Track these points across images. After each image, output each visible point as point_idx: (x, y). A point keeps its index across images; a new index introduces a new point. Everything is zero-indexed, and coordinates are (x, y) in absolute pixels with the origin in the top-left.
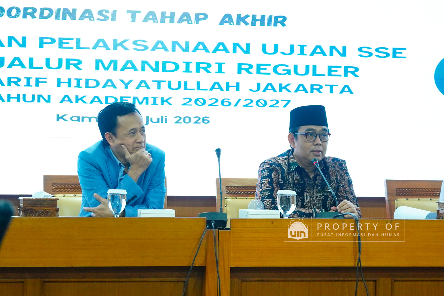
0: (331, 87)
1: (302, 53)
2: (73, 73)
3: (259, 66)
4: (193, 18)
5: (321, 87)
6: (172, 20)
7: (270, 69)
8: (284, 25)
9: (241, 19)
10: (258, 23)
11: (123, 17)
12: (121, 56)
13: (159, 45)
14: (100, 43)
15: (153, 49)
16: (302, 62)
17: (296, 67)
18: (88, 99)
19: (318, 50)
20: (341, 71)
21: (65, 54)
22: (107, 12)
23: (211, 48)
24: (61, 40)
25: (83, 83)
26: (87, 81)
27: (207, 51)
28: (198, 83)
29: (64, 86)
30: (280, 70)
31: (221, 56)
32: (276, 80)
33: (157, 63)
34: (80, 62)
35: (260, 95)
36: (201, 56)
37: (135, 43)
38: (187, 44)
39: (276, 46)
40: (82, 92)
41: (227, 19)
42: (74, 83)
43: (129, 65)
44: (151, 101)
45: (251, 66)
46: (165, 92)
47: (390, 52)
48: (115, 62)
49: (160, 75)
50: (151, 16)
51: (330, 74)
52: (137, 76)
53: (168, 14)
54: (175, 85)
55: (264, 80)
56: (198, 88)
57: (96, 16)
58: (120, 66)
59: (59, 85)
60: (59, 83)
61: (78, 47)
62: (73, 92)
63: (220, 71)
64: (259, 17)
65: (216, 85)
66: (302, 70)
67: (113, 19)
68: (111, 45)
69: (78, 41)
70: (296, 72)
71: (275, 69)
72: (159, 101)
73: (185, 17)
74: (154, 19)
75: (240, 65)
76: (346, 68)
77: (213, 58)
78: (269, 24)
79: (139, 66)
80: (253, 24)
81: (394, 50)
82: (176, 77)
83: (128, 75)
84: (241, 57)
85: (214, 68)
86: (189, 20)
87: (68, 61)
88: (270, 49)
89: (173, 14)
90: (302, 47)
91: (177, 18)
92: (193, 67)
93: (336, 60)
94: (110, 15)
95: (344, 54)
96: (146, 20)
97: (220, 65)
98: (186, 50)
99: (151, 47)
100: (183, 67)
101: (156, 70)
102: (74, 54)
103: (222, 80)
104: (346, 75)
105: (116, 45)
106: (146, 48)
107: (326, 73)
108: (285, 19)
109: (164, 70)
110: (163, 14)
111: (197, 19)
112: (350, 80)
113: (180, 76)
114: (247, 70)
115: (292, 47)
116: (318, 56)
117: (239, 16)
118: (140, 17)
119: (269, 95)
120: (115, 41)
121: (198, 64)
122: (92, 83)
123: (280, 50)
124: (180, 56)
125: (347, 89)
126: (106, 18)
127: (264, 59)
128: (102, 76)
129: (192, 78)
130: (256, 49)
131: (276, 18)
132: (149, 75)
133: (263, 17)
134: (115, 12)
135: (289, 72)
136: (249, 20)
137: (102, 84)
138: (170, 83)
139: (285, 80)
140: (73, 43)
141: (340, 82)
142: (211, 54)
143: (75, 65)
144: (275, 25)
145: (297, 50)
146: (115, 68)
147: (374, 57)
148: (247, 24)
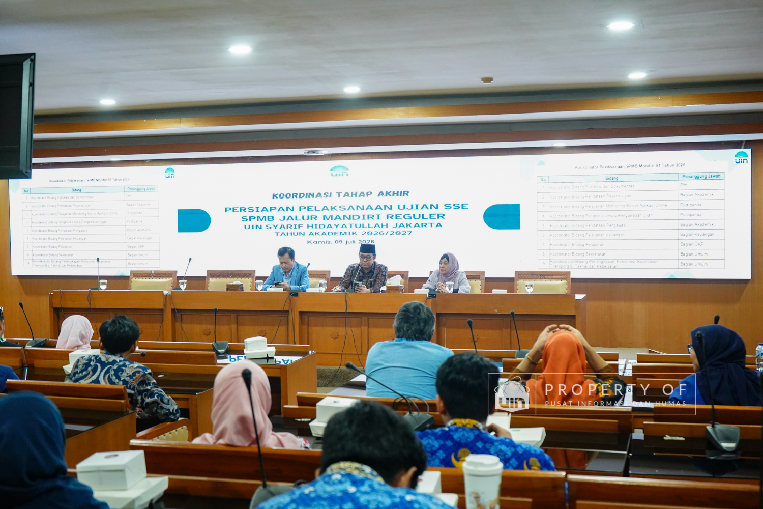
0: (431, 224)
1: (417, 208)
2: (314, 222)
3: (396, 215)
4: (365, 194)
5: (426, 224)
6: (356, 196)
7: (402, 217)
8: (408, 195)
9: (387, 194)
10: (395, 195)
11: (335, 195)
12: (334, 213)
13: (351, 207)
14: (325, 208)
15: (348, 210)
16: (417, 213)
17: (414, 215)
18: (320, 234)
19: (424, 206)
20: (436, 216)
21: (310, 213)
22: (328, 193)
23: (374, 208)
24: (308, 207)
25: (318, 226)
26: (320, 225)
27: (372, 209)
28: (369, 225)
29: (310, 228)
30: (406, 217)
31: (379, 211)
32: (405, 222)
33: (350, 216)
34: (316, 217)
35: (398, 229)
36: (370, 212)
37: (340, 207)
38: (363, 206)
39: (404, 206)
40: (318, 230)
41: (381, 194)
42: (314, 226)
43: (338, 217)
44: (348, 233)
45: (393, 216)
46: (354, 229)
47: (460, 206)
48: (332, 216)
49: (352, 221)
50: (347, 194)
51: (430, 218)
52: (341, 222)
53: (354, 193)
54: (358, 226)
55: (399, 222)
56: (369, 227)
57: (323, 195)
58: (334, 218)
59: (308, 228)
60: (308, 226)
61: (316, 210)
62: (314, 230)
63: (378, 219)
64: (396, 192)
65: (377, 225)
66: (417, 216)
67: (330, 197)
68: (329, 208)
69: (316, 207)
70: (414, 218)
71: (404, 217)
72: (351, 233)
73: (362, 194)
74: (348, 195)
75: (387, 215)
76: (438, 215)
77: (375, 213)
78: (401, 195)
79: (342, 218)
80: (393, 195)
81: (462, 205)
82: (358, 222)
83: (338, 222)
84: (388, 211)
85: (376, 217)
86: (364, 195)
87: (311, 216)
88: (402, 207)
89: (356, 193)
90: (417, 206)
91: (358, 195)
92: (366, 217)
93: (434, 211)
94: (329, 195)
95: (437, 208)
96: (344, 196)
97: (378, 216)
98: (363, 209)
99: (347, 209)
100: (362, 217)
101: (350, 219)
102: (314, 213)
103: (380, 223)
104: (438, 218)
105: (332, 208)
106: (345, 209)
107: (429, 217)
108: (408, 192)
109: (353, 219)
110: (352, 193)
111: (367, 195)
112: (441, 220)
113: (360, 221)
114: (391, 218)
115: (412, 205)
116: (425, 210)
117: (386, 192)
118: (342, 195)
119: (402, 229)
120: (331, 207)
121: (368, 216)
122: (322, 226)
123: (406, 207)
124: (360, 212)
125: (439, 225)
126: (327, 196)
127: (399, 212)
128: (326, 223)
129: (366, 222)
130: (395, 207)
131: (404, 192)
132: (347, 222)
133: (398, 192)
134: (331, 194)
135: (411, 218)
136: (391, 194)
137: (326, 226)
138: (356, 225)
139: (409, 221)
140: (313, 208)
141: (436, 221)
142: (374, 211)
143: (315, 218)
144: (404, 195)
145: (414, 207)
146: (332, 219)
147: (452, 209)
148: (390, 196)
